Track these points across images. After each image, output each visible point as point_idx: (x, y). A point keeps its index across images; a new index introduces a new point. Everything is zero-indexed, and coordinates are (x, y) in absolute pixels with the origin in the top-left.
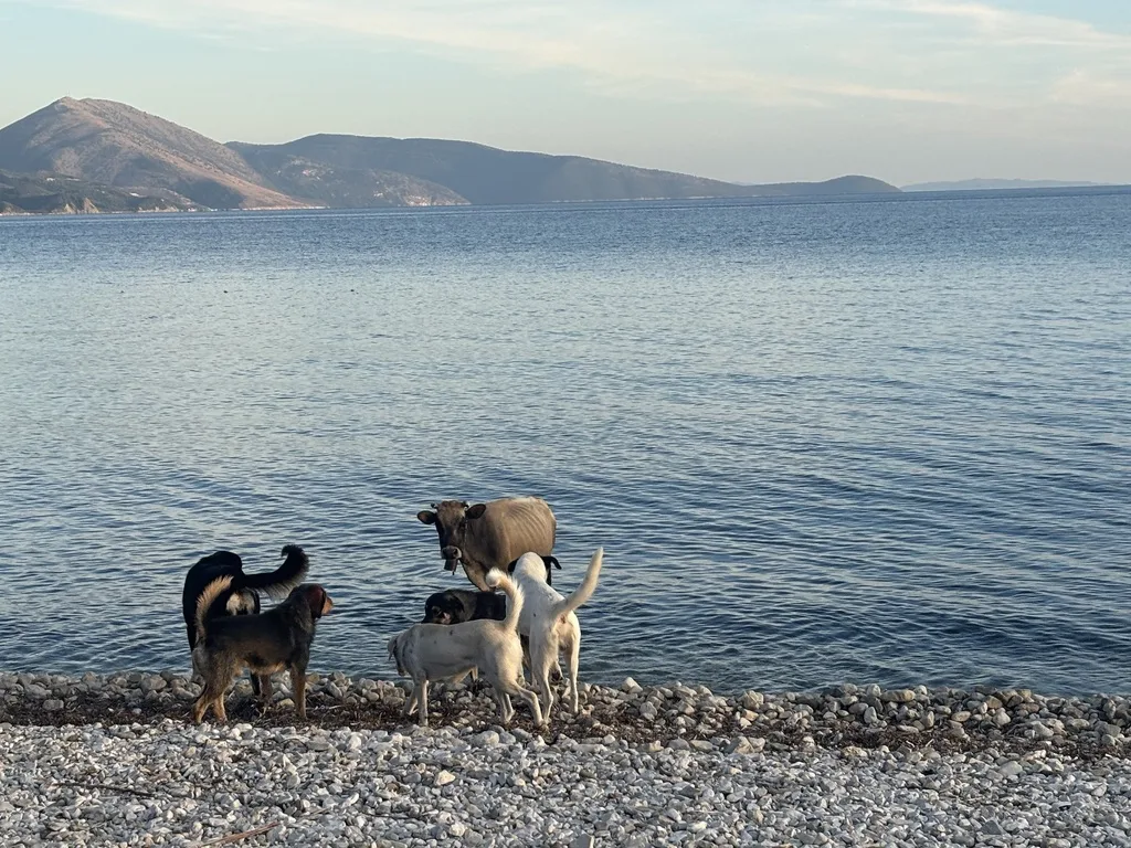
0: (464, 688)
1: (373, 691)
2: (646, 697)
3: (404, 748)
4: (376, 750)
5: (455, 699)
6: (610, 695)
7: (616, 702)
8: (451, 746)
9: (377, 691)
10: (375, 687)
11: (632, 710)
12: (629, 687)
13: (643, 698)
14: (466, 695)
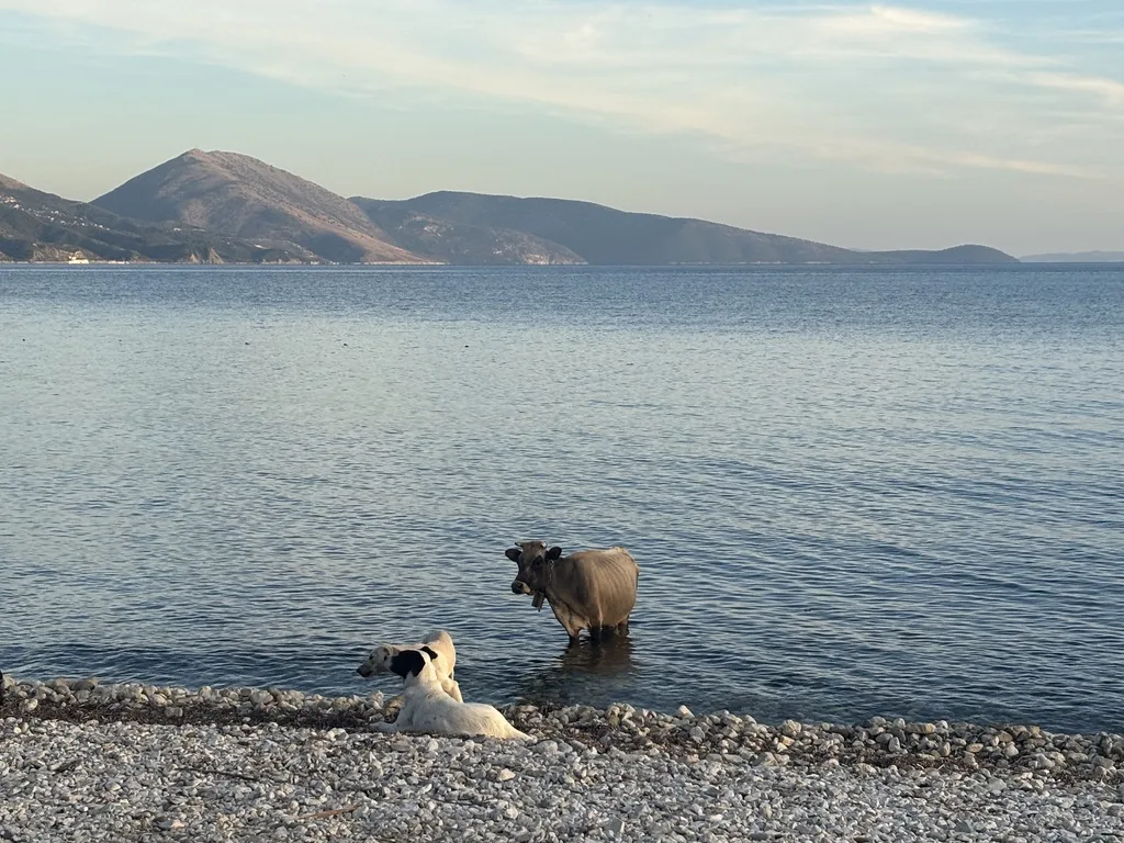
2: (696, 722)
3: (474, 752)
4: (450, 753)
6: (665, 721)
7: (669, 726)
11: (683, 733)
12: (682, 714)
13: (694, 724)
14: (537, 717)
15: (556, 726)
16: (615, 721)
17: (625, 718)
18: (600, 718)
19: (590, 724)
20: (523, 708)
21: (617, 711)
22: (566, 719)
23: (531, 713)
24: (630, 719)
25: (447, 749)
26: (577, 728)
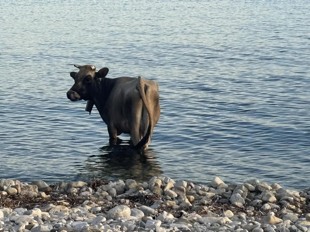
0: (85, 185)
1: (12, 187)
2: (232, 191)
3: (43, 220)
4: (18, 222)
5: (79, 193)
6: (203, 190)
7: (210, 194)
8: (86, 218)
9: (16, 187)
10: (14, 184)
11: (224, 200)
12: (217, 184)
13: (230, 192)
14: (87, 190)
15: (105, 198)
16: (159, 191)
17: (167, 188)
18: (145, 189)
19: (136, 194)
20: (74, 184)
21: (160, 183)
22: (114, 191)
23: (81, 188)
24: (171, 189)
25: (13, 218)
26: (126, 198)
